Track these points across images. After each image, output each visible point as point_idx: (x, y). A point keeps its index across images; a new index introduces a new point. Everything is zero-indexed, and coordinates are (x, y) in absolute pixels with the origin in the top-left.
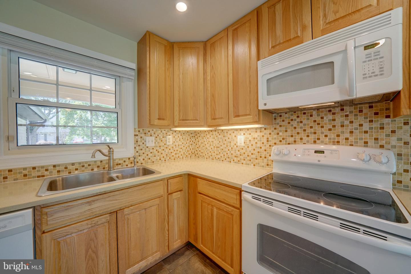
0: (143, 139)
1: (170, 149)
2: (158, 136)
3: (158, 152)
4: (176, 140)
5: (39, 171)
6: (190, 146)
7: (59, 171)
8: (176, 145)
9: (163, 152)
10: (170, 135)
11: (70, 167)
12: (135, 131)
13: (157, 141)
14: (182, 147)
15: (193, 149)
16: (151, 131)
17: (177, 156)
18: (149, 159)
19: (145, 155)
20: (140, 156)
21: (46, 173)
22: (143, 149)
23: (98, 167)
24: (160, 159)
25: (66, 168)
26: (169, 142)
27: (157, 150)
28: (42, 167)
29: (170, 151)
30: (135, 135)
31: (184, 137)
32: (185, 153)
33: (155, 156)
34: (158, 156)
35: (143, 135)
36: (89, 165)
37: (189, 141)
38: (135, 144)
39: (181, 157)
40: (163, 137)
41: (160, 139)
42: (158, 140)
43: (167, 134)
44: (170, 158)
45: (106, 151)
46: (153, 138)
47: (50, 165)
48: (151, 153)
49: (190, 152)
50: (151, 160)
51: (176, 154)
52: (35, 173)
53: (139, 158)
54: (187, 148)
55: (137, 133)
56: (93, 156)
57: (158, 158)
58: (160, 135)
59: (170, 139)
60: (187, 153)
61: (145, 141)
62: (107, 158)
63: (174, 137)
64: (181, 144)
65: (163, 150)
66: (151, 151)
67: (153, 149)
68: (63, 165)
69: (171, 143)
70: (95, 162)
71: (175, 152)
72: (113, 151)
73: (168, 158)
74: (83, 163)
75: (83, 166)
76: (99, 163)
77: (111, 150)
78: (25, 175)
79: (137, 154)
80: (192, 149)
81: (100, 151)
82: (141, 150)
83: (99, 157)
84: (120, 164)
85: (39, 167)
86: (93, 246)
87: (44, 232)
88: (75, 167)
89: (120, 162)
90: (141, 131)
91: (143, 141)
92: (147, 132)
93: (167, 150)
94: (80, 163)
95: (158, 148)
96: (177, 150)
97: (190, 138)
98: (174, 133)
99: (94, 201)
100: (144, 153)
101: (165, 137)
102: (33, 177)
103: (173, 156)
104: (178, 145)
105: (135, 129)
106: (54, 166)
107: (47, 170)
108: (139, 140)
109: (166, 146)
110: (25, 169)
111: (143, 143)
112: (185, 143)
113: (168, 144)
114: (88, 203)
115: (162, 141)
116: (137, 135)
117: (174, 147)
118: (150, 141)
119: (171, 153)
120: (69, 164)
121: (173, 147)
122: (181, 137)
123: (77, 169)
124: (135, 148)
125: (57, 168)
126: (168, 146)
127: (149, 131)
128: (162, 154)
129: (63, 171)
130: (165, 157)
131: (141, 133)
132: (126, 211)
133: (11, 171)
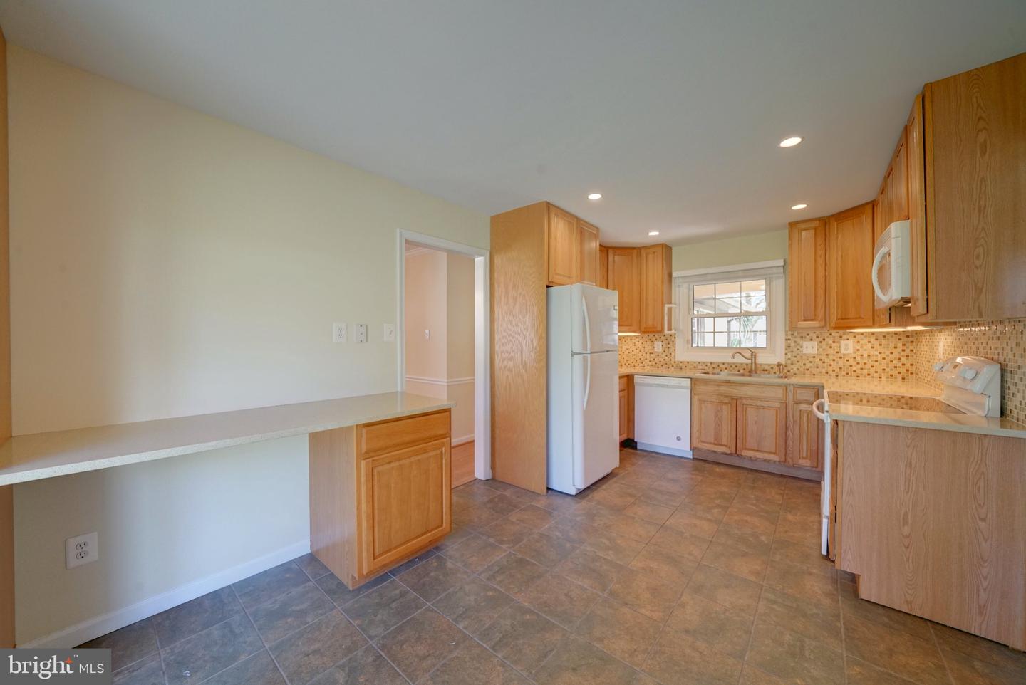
0: (798, 344)
1: (848, 360)
2: (824, 340)
3: (824, 362)
4: (862, 347)
5: (702, 365)
6: (903, 360)
7: (714, 368)
8: (862, 355)
9: (833, 363)
10: (848, 339)
11: (721, 366)
12: (786, 335)
13: (821, 347)
14: (879, 358)
15: (912, 365)
16: (811, 334)
17: (865, 372)
18: (808, 370)
19: (801, 364)
20: (792, 364)
21: (706, 368)
22: (798, 356)
23: (744, 369)
24: (827, 373)
25: (718, 366)
26: (847, 349)
27: (821, 360)
28: (704, 363)
29: (848, 363)
30: (786, 340)
31: (884, 342)
32: (887, 370)
33: (818, 367)
34: (824, 367)
35: (798, 340)
36: (736, 366)
37: (899, 350)
38: (786, 349)
39: (876, 375)
40: (834, 342)
41: (827, 345)
42: (824, 347)
43: (841, 337)
44: (847, 374)
45: (748, 354)
46: (815, 343)
47: (708, 362)
48: (811, 362)
49: (903, 370)
50: (811, 372)
51: (862, 369)
52: (700, 367)
53: (792, 367)
54: (892, 361)
55: (790, 337)
56: (733, 357)
57: (824, 371)
58: (827, 340)
59: (848, 346)
60: (891, 370)
61: (802, 347)
62: (749, 361)
63: (858, 342)
64: (877, 353)
65: (834, 360)
66: (811, 360)
67: (814, 357)
68: (717, 363)
69: (851, 351)
70: (742, 364)
71: (859, 366)
72: (755, 355)
73: (844, 373)
74: (731, 363)
75: (731, 366)
76: (745, 366)
77: (753, 355)
78: (695, 367)
79: (789, 362)
80: (908, 365)
81: (740, 354)
82: (795, 357)
83: (739, 359)
84: (766, 370)
85: (702, 362)
86: (719, 415)
87: (695, 394)
88: (724, 366)
89: (766, 367)
90: (796, 334)
91: (798, 347)
92: (804, 335)
93: (841, 363)
94: (728, 364)
95: (823, 357)
96: (865, 364)
97: (904, 345)
98: (859, 337)
99: (721, 385)
100: (798, 362)
101: (838, 342)
102: (699, 369)
103: (855, 371)
104: (869, 355)
105: (786, 332)
106: (711, 363)
107: (706, 365)
108: (792, 345)
109: (839, 355)
110: (695, 363)
111: (798, 349)
112: (888, 353)
113: (843, 351)
114: (718, 385)
115: (831, 347)
116: (789, 339)
117: (858, 358)
118: (810, 348)
119: (851, 366)
120: (720, 363)
121: (855, 358)
122: (876, 343)
123: (726, 369)
124: (786, 354)
125: (713, 366)
126: (844, 355)
127: (808, 335)
128: (830, 365)
129: (716, 368)
130: (837, 370)
131: (795, 337)
132: (744, 401)
133: (688, 362)
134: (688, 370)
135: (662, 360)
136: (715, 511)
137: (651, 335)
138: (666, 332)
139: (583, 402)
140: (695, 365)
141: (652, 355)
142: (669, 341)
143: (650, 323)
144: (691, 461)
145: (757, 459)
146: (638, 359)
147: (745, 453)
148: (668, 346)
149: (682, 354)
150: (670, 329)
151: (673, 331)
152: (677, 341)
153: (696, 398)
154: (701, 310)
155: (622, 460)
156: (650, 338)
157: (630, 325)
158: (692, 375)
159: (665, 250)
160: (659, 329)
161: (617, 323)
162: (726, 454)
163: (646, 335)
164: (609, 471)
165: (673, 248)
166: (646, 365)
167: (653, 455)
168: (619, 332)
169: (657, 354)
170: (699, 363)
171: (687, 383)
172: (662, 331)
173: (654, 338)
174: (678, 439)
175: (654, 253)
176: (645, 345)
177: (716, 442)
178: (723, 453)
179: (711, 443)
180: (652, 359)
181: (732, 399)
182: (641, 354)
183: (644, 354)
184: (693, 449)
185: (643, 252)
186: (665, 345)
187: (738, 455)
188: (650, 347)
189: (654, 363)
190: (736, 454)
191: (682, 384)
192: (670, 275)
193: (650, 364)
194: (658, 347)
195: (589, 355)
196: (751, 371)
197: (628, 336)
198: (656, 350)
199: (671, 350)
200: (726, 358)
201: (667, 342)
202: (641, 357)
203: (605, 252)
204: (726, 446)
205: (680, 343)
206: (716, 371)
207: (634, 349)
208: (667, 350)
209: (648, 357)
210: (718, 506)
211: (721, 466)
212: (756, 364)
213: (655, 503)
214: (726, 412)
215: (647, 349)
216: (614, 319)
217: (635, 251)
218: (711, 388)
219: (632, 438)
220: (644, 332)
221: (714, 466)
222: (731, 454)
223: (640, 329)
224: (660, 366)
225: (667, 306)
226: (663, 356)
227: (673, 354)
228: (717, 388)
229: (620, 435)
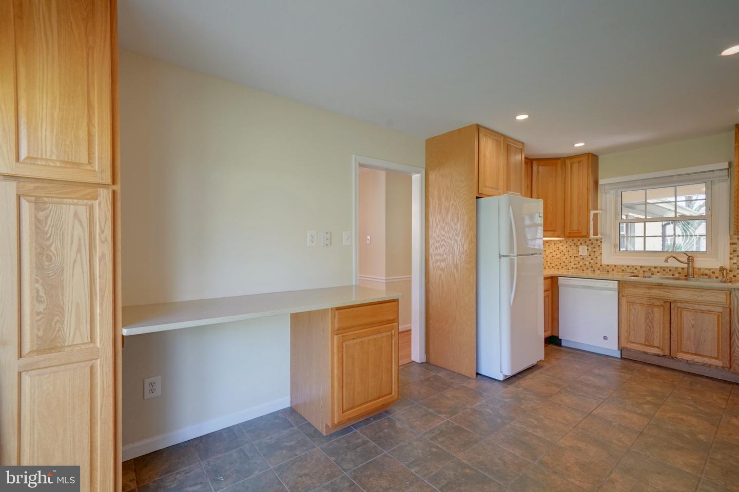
5: (631, 269)
7: (644, 271)
11: (653, 270)
12: (731, 239)
21: (635, 271)
23: (679, 273)
25: (650, 270)
28: (633, 266)
30: (731, 244)
36: (670, 270)
38: (731, 254)
45: (685, 259)
47: (638, 266)
52: (628, 270)
55: (735, 241)
56: (666, 261)
62: (686, 266)
68: (647, 267)
70: (677, 268)
72: (693, 260)
74: (664, 267)
75: (664, 270)
76: (680, 270)
77: (690, 259)
78: (623, 270)
79: (735, 267)
81: (675, 258)
83: (673, 263)
84: (706, 275)
85: (631, 266)
86: (650, 317)
87: (623, 296)
88: (656, 270)
89: (707, 272)
94: (661, 267)
99: (652, 288)
102: (628, 273)
105: (731, 236)
106: (641, 267)
107: (636, 269)
110: (623, 266)
114: (648, 288)
116: (735, 244)
120: (652, 267)
123: (658, 272)
124: (731, 259)
125: (643, 269)
129: (647, 271)
132: (679, 305)
133: (615, 266)
134: (615, 273)
135: (587, 263)
136: (646, 406)
137: (576, 240)
138: (592, 236)
139: (510, 298)
140: (623, 268)
141: (576, 259)
142: (595, 246)
143: (575, 228)
144: (619, 360)
145: (694, 363)
146: (562, 262)
147: (680, 356)
148: (594, 250)
149: (608, 257)
150: (596, 234)
151: (599, 236)
152: (604, 246)
153: (624, 300)
154: (630, 214)
155: (546, 354)
156: (575, 242)
157: (554, 231)
158: (619, 278)
159: (592, 159)
160: (584, 233)
161: (542, 228)
162: (659, 356)
163: (571, 240)
164: (534, 362)
165: (600, 158)
166: (570, 268)
167: (579, 352)
168: (544, 237)
169: (582, 258)
170: (628, 266)
171: (615, 285)
172: (587, 236)
173: (579, 242)
174: (605, 338)
175: (579, 162)
176: (569, 249)
177: (647, 343)
178: (654, 355)
179: (641, 344)
180: (577, 262)
181: (665, 302)
182: (564, 257)
183: (568, 258)
184: (621, 349)
185: (568, 162)
186: (590, 249)
187: (672, 357)
188: (575, 251)
189: (578, 266)
190: (670, 357)
191: (609, 286)
192: (596, 183)
193: (575, 266)
194: (583, 250)
195: (516, 258)
196: (688, 274)
197: (551, 241)
198: (581, 253)
199: (597, 254)
200: (660, 262)
201: (593, 246)
202: (565, 260)
203: (530, 163)
204: (658, 347)
205: (606, 249)
206: (646, 274)
207: (558, 253)
208: (592, 254)
209: (572, 260)
210: (649, 402)
211: (653, 367)
212: (694, 268)
213: (581, 394)
214: (658, 314)
215: (571, 253)
216: (539, 225)
217: (560, 162)
218: (641, 291)
219: (555, 334)
220: (568, 237)
221: (645, 367)
222: (664, 356)
223: (564, 234)
224: (585, 269)
225: (592, 212)
226: (589, 259)
227: (599, 258)
228: (648, 291)
229: (545, 331)
